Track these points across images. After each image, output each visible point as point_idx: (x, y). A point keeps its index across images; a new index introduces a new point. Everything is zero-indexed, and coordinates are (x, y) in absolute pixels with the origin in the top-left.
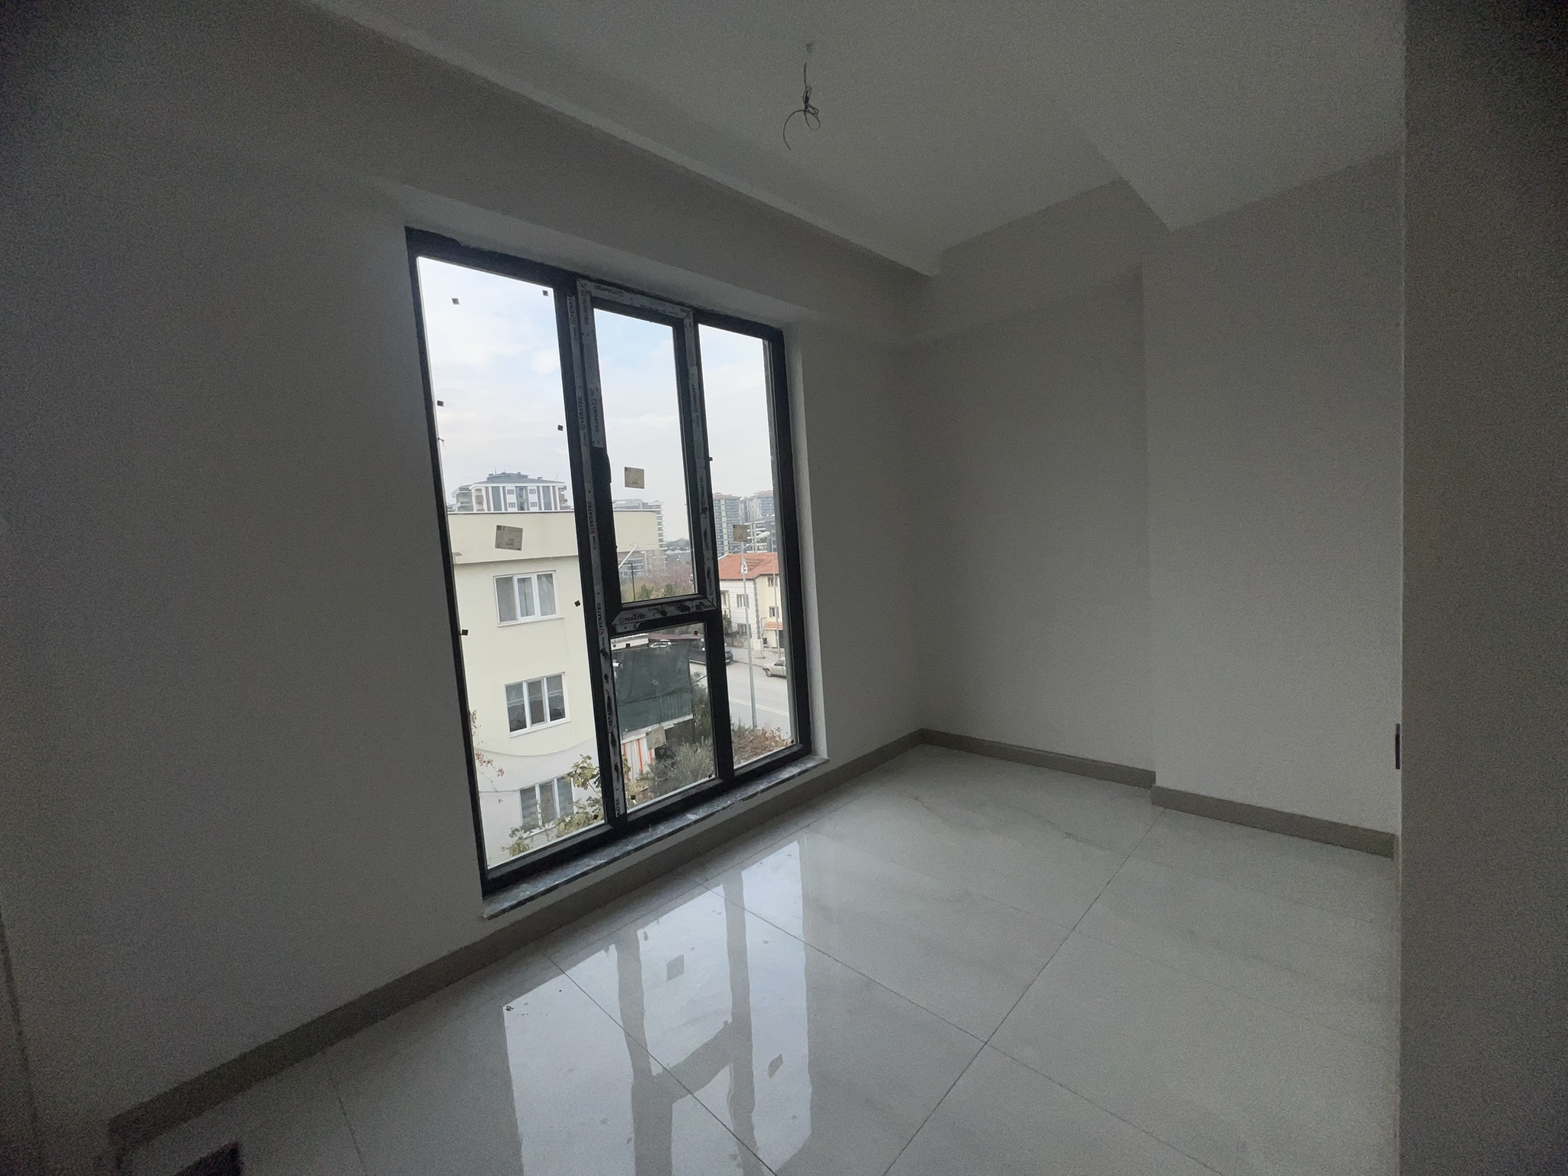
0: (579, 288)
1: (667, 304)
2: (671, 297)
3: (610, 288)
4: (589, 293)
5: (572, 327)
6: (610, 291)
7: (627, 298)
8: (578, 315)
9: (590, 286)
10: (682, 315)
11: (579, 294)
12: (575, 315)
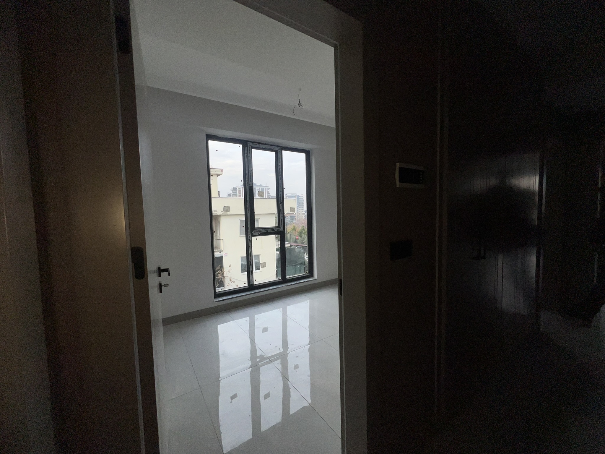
0: (248, 145)
1: (273, 146)
2: (275, 144)
3: (256, 144)
4: (251, 146)
5: (246, 155)
6: (256, 145)
7: (261, 146)
8: (248, 151)
9: (251, 144)
10: (277, 149)
11: (248, 146)
12: (247, 151)
